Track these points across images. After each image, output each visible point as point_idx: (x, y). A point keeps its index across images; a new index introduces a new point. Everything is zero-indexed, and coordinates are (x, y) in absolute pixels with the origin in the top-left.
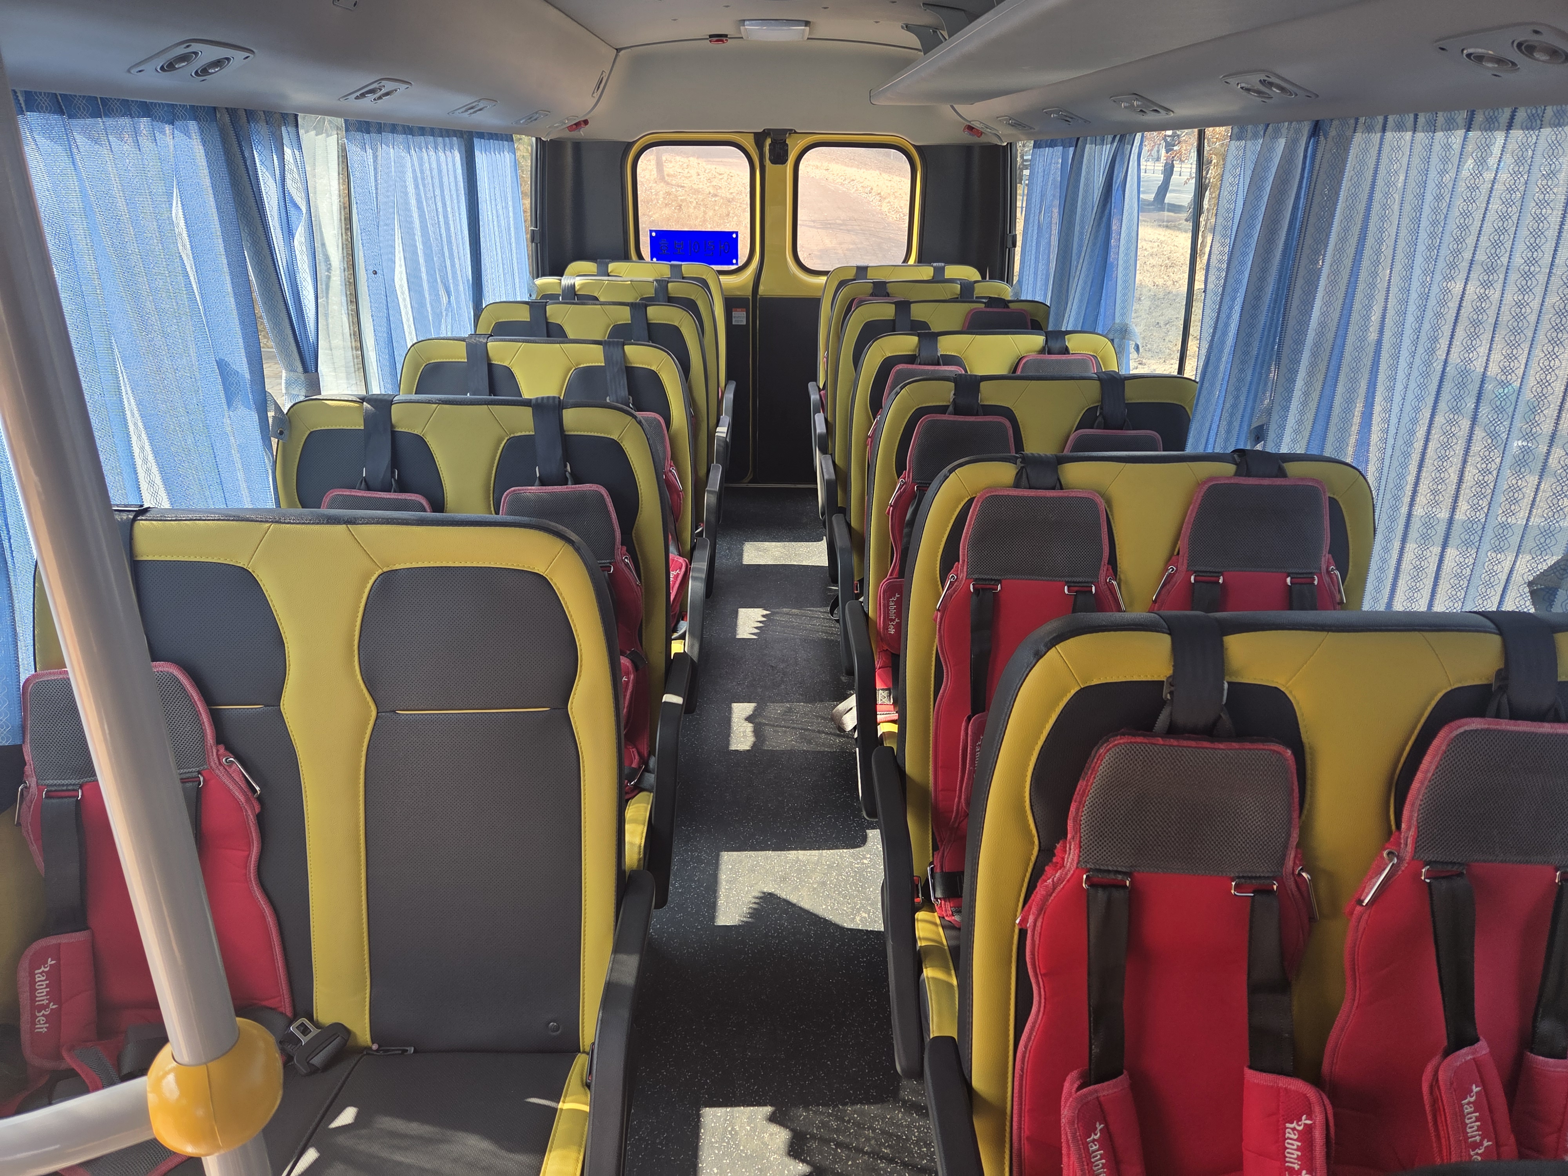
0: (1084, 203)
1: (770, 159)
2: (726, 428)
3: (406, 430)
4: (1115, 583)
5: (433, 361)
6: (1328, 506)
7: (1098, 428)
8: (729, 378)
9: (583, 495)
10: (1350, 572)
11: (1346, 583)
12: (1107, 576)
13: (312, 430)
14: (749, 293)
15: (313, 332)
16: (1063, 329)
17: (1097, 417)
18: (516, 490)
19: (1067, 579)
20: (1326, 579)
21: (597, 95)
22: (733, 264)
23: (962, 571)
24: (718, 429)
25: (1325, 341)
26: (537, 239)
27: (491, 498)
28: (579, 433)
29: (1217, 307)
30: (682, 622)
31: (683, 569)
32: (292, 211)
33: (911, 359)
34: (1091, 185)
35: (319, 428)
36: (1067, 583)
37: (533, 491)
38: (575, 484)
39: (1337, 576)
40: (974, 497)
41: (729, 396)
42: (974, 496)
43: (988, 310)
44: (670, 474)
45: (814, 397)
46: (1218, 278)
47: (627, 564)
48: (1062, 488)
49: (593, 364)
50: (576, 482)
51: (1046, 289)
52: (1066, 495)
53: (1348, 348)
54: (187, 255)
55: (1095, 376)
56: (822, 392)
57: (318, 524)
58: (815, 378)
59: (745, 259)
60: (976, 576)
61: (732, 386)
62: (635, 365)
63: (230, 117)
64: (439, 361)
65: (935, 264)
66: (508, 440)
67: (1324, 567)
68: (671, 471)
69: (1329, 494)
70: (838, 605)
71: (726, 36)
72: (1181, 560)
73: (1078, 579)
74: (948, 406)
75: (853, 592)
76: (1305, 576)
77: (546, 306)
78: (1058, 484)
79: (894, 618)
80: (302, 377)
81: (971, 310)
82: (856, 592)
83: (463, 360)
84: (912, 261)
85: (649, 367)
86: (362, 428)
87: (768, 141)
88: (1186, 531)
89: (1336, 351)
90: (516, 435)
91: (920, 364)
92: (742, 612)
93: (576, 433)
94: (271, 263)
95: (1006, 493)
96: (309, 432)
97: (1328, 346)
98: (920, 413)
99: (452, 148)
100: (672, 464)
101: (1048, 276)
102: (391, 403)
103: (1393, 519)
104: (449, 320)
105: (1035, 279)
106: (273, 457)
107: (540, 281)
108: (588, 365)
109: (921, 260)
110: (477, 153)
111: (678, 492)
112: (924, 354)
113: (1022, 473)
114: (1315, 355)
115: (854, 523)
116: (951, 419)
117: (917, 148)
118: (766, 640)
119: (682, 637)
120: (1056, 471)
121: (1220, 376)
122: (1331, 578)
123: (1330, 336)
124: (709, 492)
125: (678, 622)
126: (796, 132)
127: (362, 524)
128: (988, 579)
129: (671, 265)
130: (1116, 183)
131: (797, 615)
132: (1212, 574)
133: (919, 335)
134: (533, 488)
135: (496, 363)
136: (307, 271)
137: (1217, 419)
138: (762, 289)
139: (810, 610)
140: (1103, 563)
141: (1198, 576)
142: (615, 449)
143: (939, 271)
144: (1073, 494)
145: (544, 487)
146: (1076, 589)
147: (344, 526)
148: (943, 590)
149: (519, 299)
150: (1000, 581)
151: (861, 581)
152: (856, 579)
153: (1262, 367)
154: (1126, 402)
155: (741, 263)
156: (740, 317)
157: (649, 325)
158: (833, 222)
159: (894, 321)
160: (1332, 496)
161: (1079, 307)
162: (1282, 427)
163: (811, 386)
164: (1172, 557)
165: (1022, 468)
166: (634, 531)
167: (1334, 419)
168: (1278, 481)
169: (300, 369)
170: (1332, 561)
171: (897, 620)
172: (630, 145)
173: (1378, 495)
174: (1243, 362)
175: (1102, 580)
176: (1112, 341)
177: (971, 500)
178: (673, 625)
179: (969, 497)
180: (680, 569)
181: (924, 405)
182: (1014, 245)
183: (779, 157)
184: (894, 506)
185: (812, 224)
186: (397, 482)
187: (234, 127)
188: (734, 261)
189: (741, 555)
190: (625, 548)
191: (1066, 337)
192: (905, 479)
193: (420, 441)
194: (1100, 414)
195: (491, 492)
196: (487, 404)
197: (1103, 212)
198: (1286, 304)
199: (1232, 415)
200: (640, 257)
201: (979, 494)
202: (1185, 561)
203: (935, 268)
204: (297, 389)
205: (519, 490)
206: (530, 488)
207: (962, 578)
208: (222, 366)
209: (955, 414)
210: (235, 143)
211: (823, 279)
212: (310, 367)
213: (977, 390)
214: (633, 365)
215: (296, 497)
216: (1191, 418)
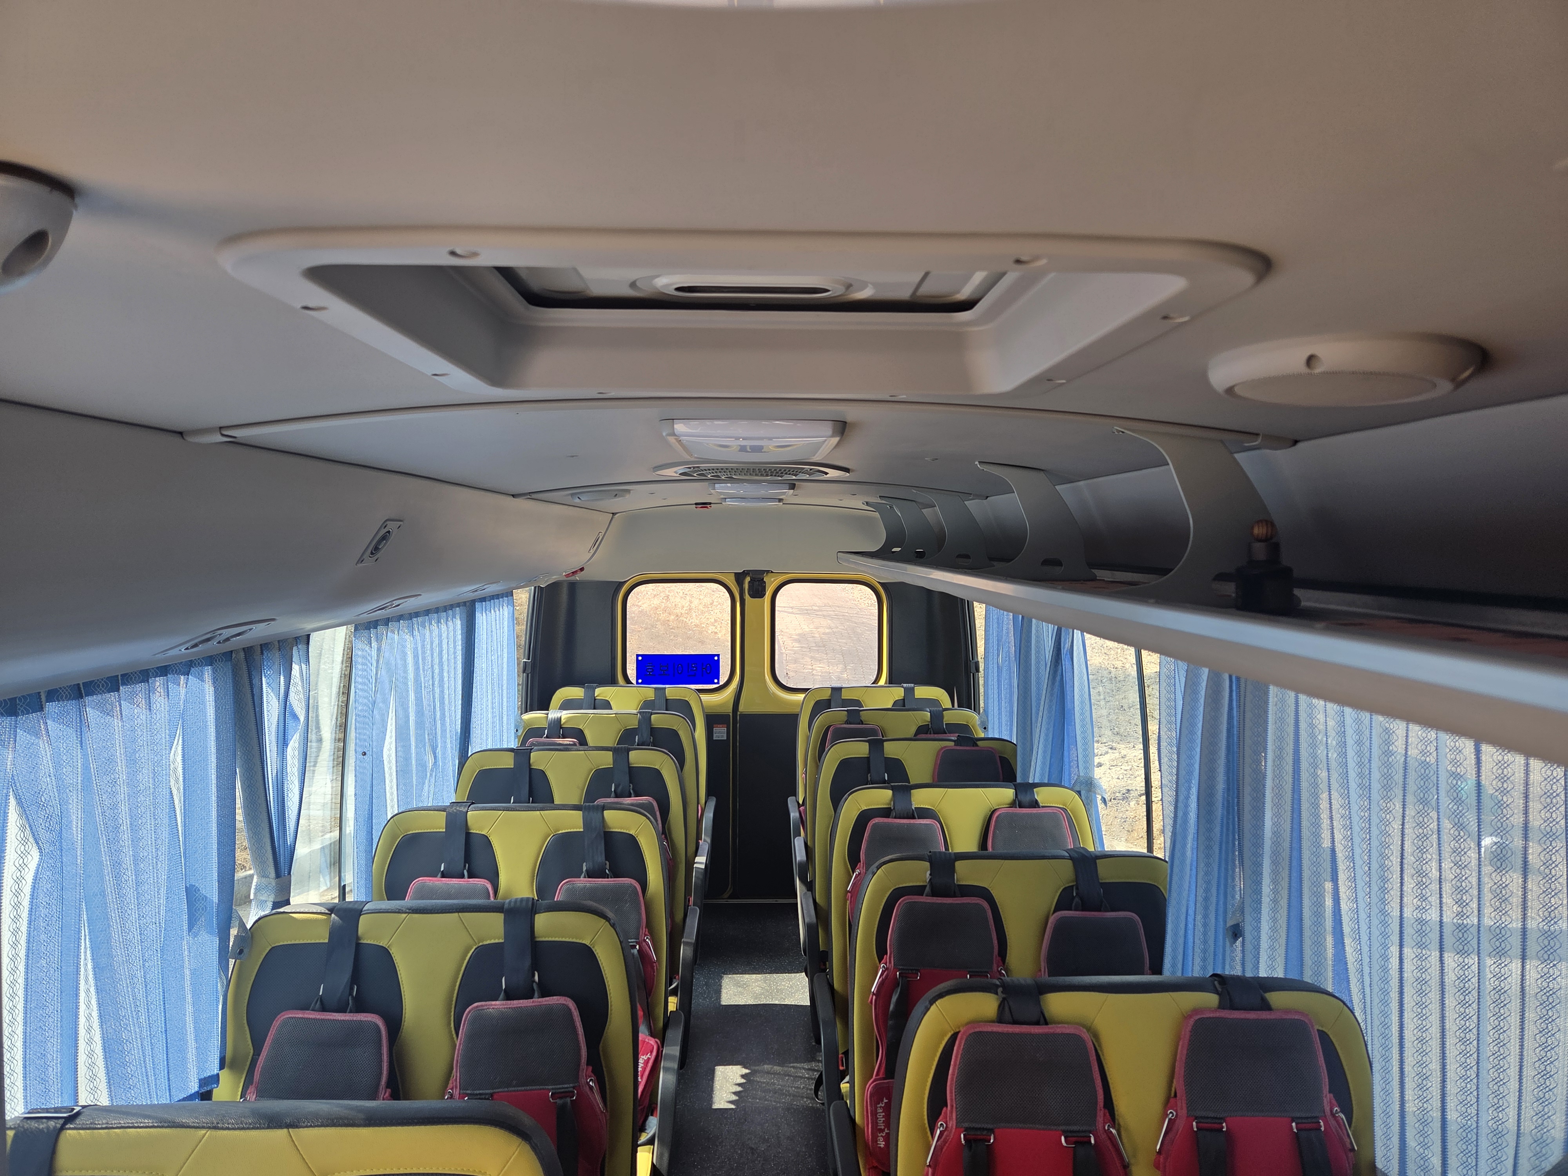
0: (1038, 662)
1: (749, 594)
2: (705, 858)
3: (371, 942)
4: (1114, 1131)
5: (411, 832)
6: (1319, 1041)
7: (1076, 910)
8: (709, 794)
9: (550, 1009)
10: (1355, 1112)
11: (1353, 1124)
12: (1105, 1123)
13: (273, 946)
14: (729, 710)
15: (292, 835)
16: (1031, 781)
17: (1073, 898)
18: (479, 1006)
19: (1063, 1128)
20: (1332, 1122)
21: (592, 551)
22: (715, 683)
23: (951, 1118)
24: (697, 859)
25: (1282, 850)
26: (529, 670)
27: (452, 1013)
28: (550, 939)
29: (1175, 786)
30: (651, 1118)
31: (654, 1053)
32: (290, 722)
33: (886, 812)
34: (1042, 642)
35: (281, 943)
36: (1064, 1132)
37: (498, 1006)
38: (543, 997)
39: (1342, 1119)
40: (958, 1033)
41: (709, 815)
42: (957, 1030)
43: (958, 748)
44: (644, 944)
45: (794, 815)
46: (1170, 760)
47: (591, 1088)
48: (1046, 1023)
49: (572, 830)
50: (543, 995)
51: (1011, 725)
52: (1051, 1031)
53: (1306, 863)
54: (178, 789)
55: (1067, 854)
56: (802, 808)
57: (258, 1128)
58: (794, 793)
59: (726, 679)
60: (966, 1125)
61: (712, 804)
62: (614, 830)
63: (245, 654)
64: (417, 831)
65: (905, 685)
66: (476, 949)
67: (1327, 1109)
68: (645, 941)
69: (1317, 1027)
70: (822, 1083)
71: (710, 503)
72: (1179, 1104)
73: (1075, 1128)
74: (925, 886)
75: (838, 1067)
76: (1310, 1120)
77: (531, 752)
78: (1042, 1020)
79: (883, 1127)
80: (273, 883)
81: (942, 748)
82: (841, 1068)
83: (441, 830)
84: (882, 682)
85: (627, 832)
86: (326, 941)
87: (748, 579)
88: (1180, 1070)
89: (1295, 863)
90: (485, 943)
91: (895, 818)
92: (720, 1070)
93: (547, 939)
94: (261, 778)
95: (989, 1029)
96: (270, 947)
97: (1286, 854)
98: (898, 894)
99: (454, 617)
100: (647, 933)
101: (1011, 712)
102: (360, 913)
103: (1386, 1048)
104: (433, 780)
105: (1000, 714)
106: (227, 978)
107: (527, 716)
108: (566, 831)
109: (891, 681)
110: (478, 615)
111: (652, 963)
112: (900, 807)
113: (1004, 1004)
114: (1275, 863)
115: (836, 985)
116: (928, 901)
117: (882, 584)
118: (745, 1110)
119: (650, 1142)
120: (1038, 1003)
121: (1188, 862)
122: (1337, 1122)
123: (1286, 845)
124: (686, 944)
125: (646, 1119)
126: (772, 572)
127: (307, 1127)
128: (980, 1129)
129: (655, 688)
130: (1064, 648)
131: (779, 1074)
132: (1214, 1121)
133: (893, 788)
134: (498, 1002)
135: (474, 832)
136: (296, 774)
137: (1192, 905)
138: (742, 708)
139: (793, 1067)
140: (1098, 1108)
141: (1200, 1122)
142: (586, 954)
143: (909, 692)
144: (1059, 1031)
145: (509, 1002)
146: (1074, 1139)
147: (285, 1130)
148: (933, 1137)
149: (505, 746)
150: (991, 1131)
151: (846, 1053)
152: (841, 1051)
153: (1227, 864)
154: (1101, 881)
155: (721, 683)
156: (721, 733)
157: (631, 769)
158: (810, 608)
159: (868, 758)
160: (1320, 1028)
161: (1044, 757)
162: (1258, 929)
163: (791, 800)
164: (1170, 1100)
165: (1004, 999)
166: (601, 1044)
167: (1307, 933)
168: (1264, 1015)
169: (273, 874)
170: (1334, 1102)
171: (886, 1131)
172: (621, 584)
173: (1366, 1026)
174: (1208, 856)
175: (1101, 1129)
176: (1079, 793)
177: (954, 1037)
178: (641, 1122)
179: (952, 1032)
180: (651, 1052)
181: (901, 886)
182: (978, 670)
183: (758, 591)
184: (878, 994)
185: (790, 610)
186: (355, 999)
187: (247, 663)
188: (716, 681)
189: (718, 992)
190: (590, 1068)
191: (1035, 790)
192: (886, 964)
193: (384, 953)
194: (1077, 894)
195: (453, 1006)
196: (458, 912)
197: (1055, 672)
198: (1238, 802)
199: (1206, 908)
200: (628, 681)
201: (962, 1030)
202: (1184, 1105)
203: (905, 689)
204: (266, 894)
205: (482, 1006)
206: (494, 1003)
207: (952, 1127)
208: (191, 893)
209: (933, 896)
210: (246, 676)
211: (801, 696)
212: (283, 872)
213: (953, 870)
214: (612, 830)
215: (245, 1018)
216: (1167, 897)
